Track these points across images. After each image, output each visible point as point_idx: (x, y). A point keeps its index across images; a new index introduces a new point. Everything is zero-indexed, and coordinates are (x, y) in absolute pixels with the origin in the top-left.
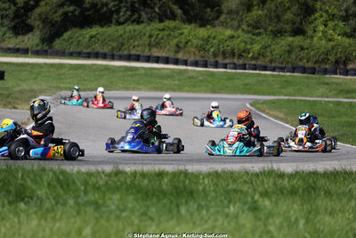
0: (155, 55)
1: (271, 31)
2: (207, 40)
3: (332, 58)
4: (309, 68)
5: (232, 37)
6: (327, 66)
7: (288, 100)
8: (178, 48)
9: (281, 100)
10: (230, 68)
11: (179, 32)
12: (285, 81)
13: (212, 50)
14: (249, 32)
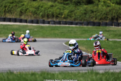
0: (8, 17)
1: (74, 2)
2: (38, 8)
3: (110, 17)
4: (97, 23)
5: (52, 6)
6: (107, 21)
7: (87, 40)
8: (21, 13)
9: (82, 41)
10: (52, 24)
11: (22, 4)
12: (84, 30)
13: (41, 14)
14: (61, 3)
